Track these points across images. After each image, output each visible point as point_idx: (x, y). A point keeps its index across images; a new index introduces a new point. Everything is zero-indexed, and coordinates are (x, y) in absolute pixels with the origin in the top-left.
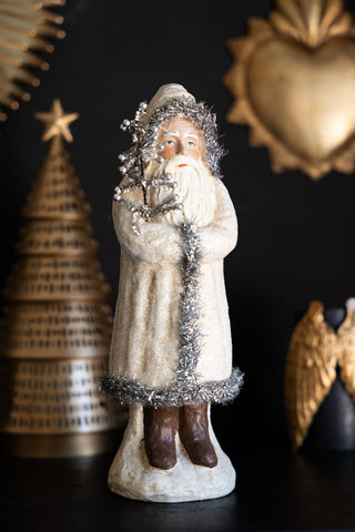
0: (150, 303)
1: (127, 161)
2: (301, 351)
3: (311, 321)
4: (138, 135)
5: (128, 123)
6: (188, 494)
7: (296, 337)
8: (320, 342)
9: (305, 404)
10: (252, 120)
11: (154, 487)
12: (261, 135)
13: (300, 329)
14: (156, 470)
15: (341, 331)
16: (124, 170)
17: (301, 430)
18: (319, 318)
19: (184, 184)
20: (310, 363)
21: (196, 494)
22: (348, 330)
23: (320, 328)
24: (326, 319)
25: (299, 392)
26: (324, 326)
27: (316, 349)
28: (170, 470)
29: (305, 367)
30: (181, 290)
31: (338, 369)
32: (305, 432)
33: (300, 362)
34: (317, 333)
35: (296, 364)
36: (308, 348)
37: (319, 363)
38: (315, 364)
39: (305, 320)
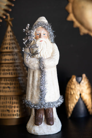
0: (33, 80)
1: (25, 40)
2: (70, 90)
3: (72, 81)
4: (27, 33)
5: (24, 30)
6: (43, 133)
7: (68, 86)
8: (75, 87)
9: (71, 105)
10: (74, 20)
11: (34, 130)
12: (77, 24)
13: (69, 83)
14: (36, 126)
15: (81, 84)
16: (25, 43)
17: (70, 112)
18: (74, 80)
19: (42, 46)
20: (72, 93)
21: (46, 133)
22: (83, 83)
23: (75, 83)
24: (77, 80)
25: (69, 101)
26: (76, 82)
27: (74, 89)
28: (39, 126)
29: (71, 94)
30: (41, 76)
31: (80, 95)
32: (71, 113)
33: (70, 93)
34: (74, 84)
35: (68, 94)
36: (72, 89)
37: (75, 93)
38: (74, 93)
39: (70, 81)
